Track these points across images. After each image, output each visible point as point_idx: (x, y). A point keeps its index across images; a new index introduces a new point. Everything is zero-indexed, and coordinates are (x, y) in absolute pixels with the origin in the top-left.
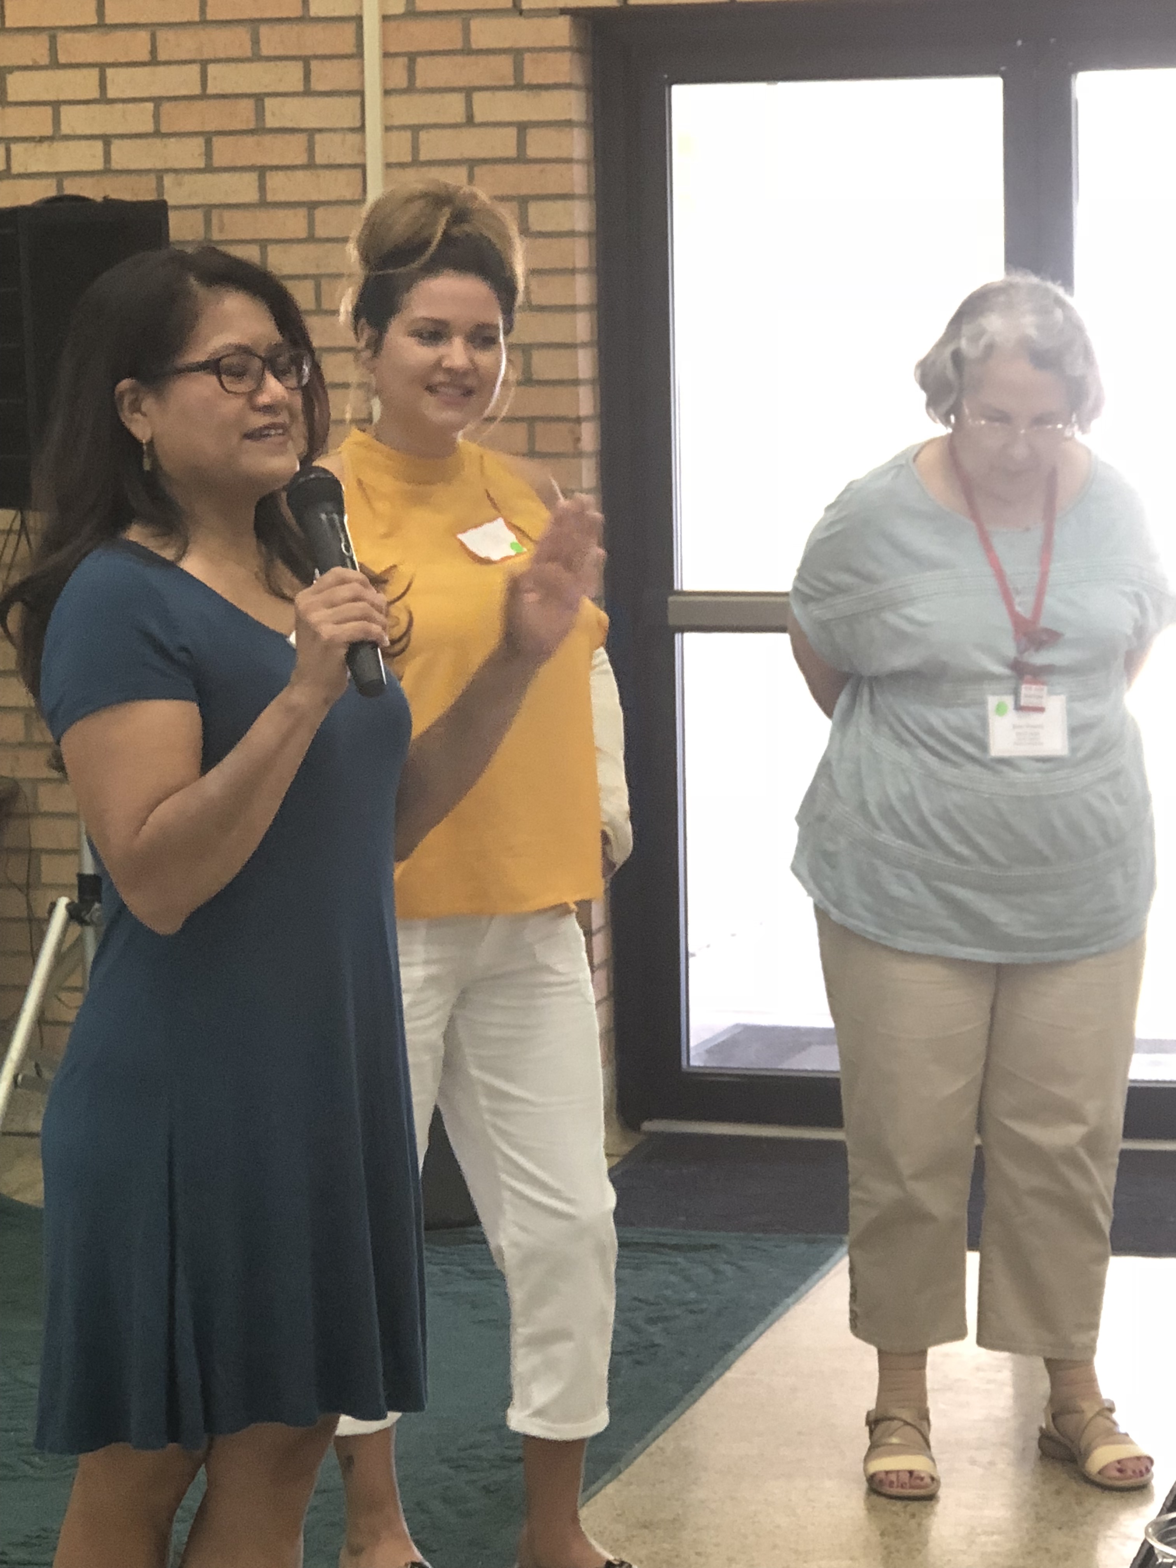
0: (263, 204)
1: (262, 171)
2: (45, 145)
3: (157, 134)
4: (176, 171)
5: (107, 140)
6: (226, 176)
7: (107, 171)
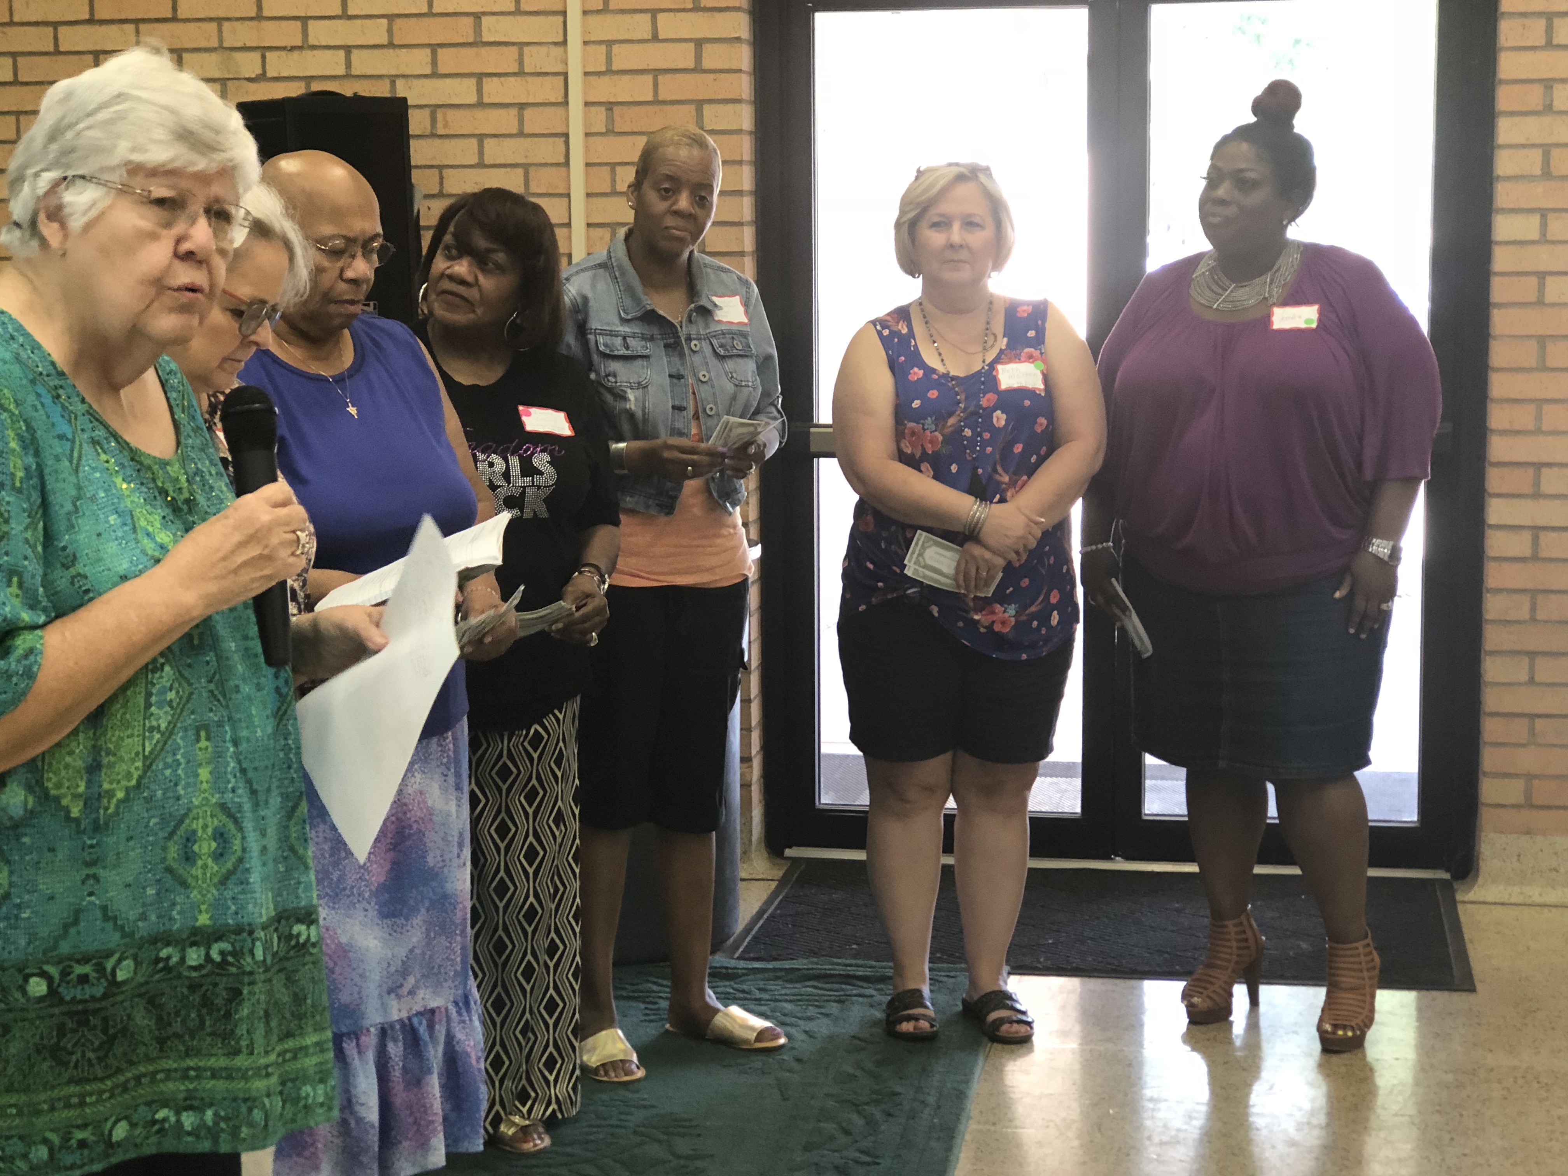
0: (480, 104)
1: (480, 77)
2: (296, 53)
3: (391, 45)
4: (404, 76)
5: (348, 49)
6: (448, 81)
7: (348, 76)
